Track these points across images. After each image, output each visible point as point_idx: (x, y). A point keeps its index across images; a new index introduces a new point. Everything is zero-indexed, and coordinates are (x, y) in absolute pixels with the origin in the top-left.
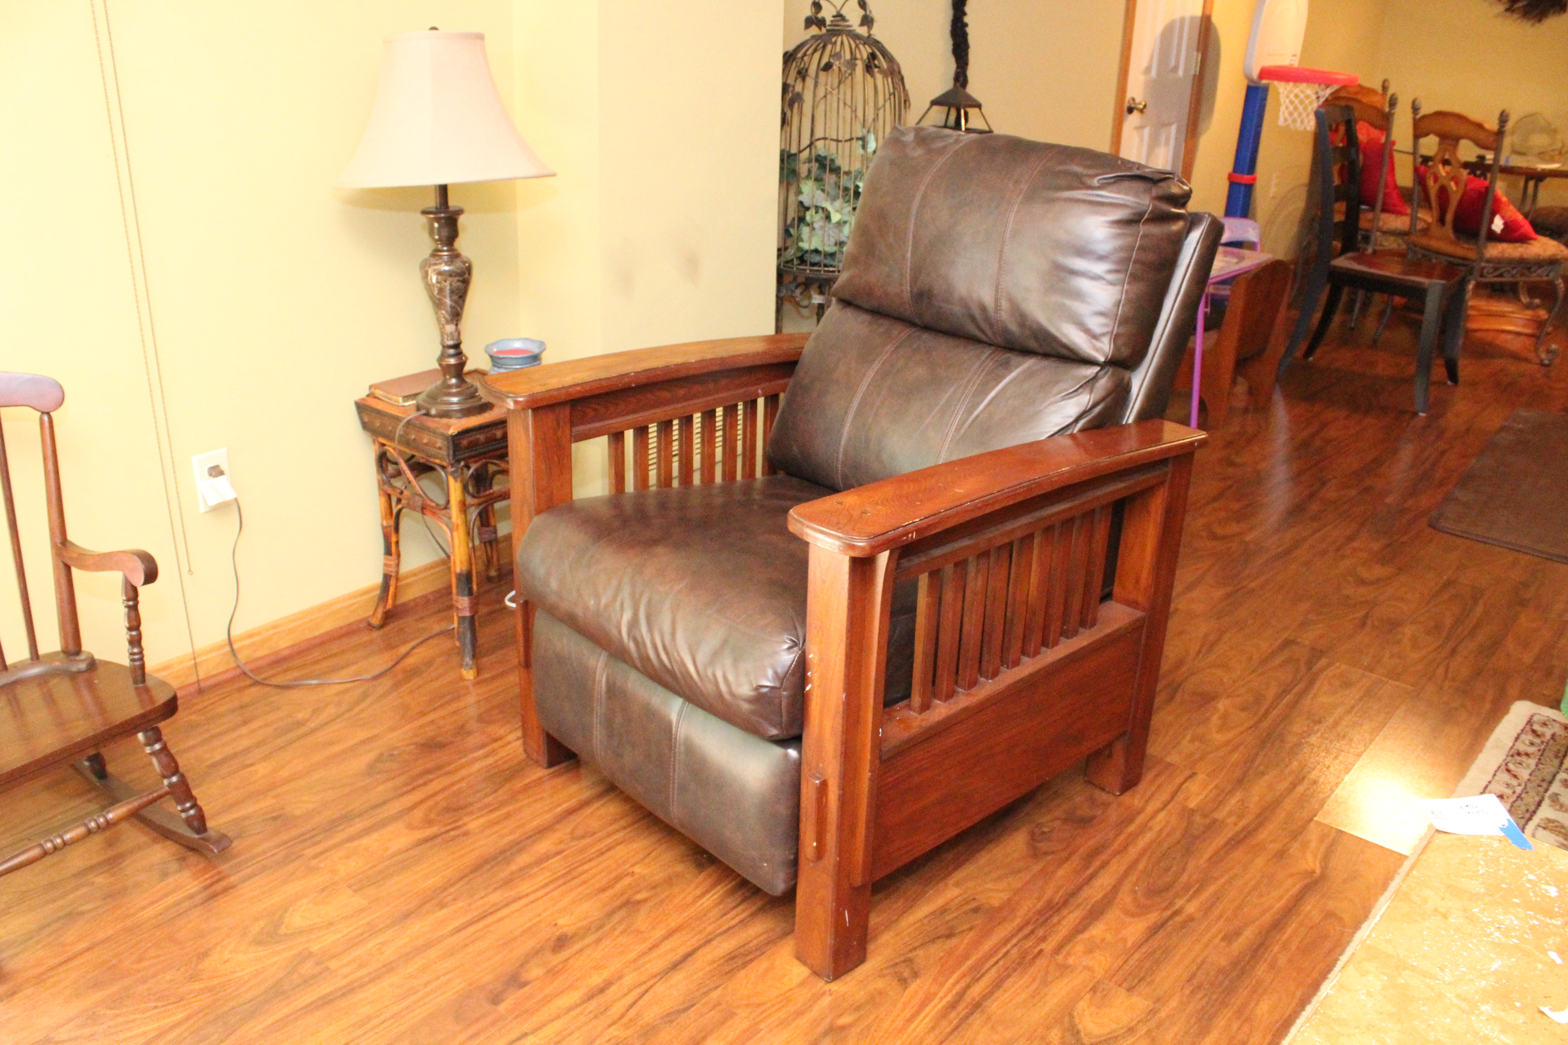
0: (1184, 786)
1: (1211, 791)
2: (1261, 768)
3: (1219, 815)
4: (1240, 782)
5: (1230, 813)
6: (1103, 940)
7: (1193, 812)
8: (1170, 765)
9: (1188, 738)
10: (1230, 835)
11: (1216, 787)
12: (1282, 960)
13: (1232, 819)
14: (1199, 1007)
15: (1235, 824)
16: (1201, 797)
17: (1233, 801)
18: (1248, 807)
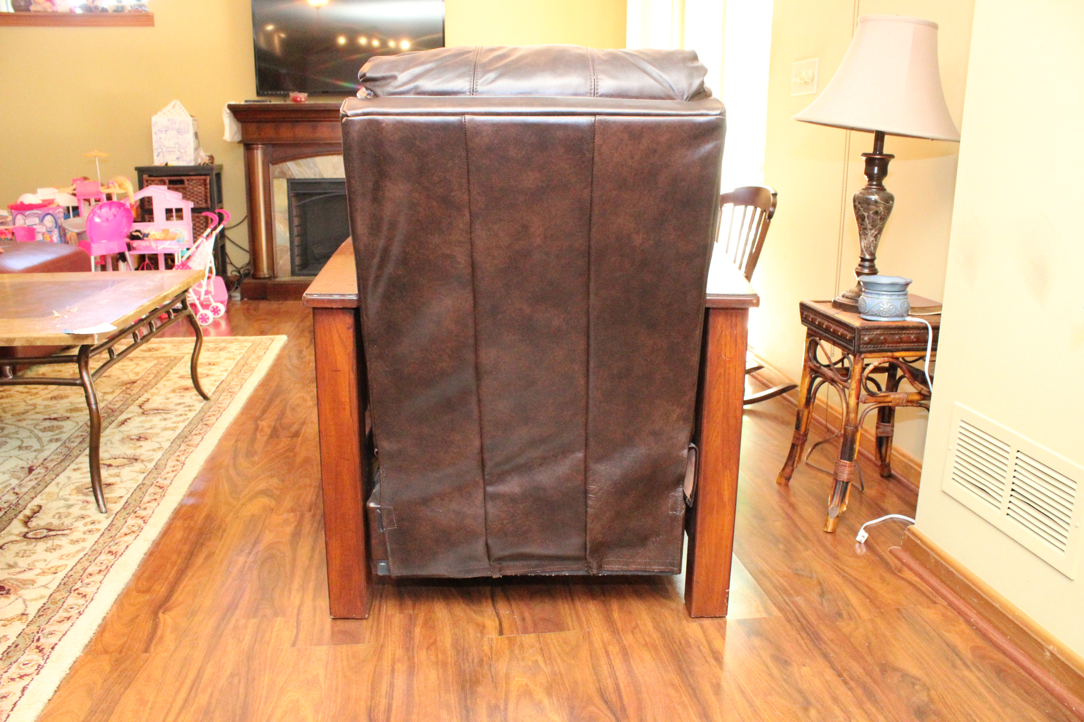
0: (295, 631)
1: (270, 637)
2: (236, 681)
3: (254, 621)
4: (250, 658)
5: (245, 627)
6: (282, 527)
7: (276, 615)
8: (319, 643)
9: (321, 679)
10: (238, 611)
11: (268, 643)
12: (174, 557)
13: (242, 622)
14: (215, 523)
15: (237, 620)
16: (276, 629)
17: (248, 638)
18: (233, 638)
